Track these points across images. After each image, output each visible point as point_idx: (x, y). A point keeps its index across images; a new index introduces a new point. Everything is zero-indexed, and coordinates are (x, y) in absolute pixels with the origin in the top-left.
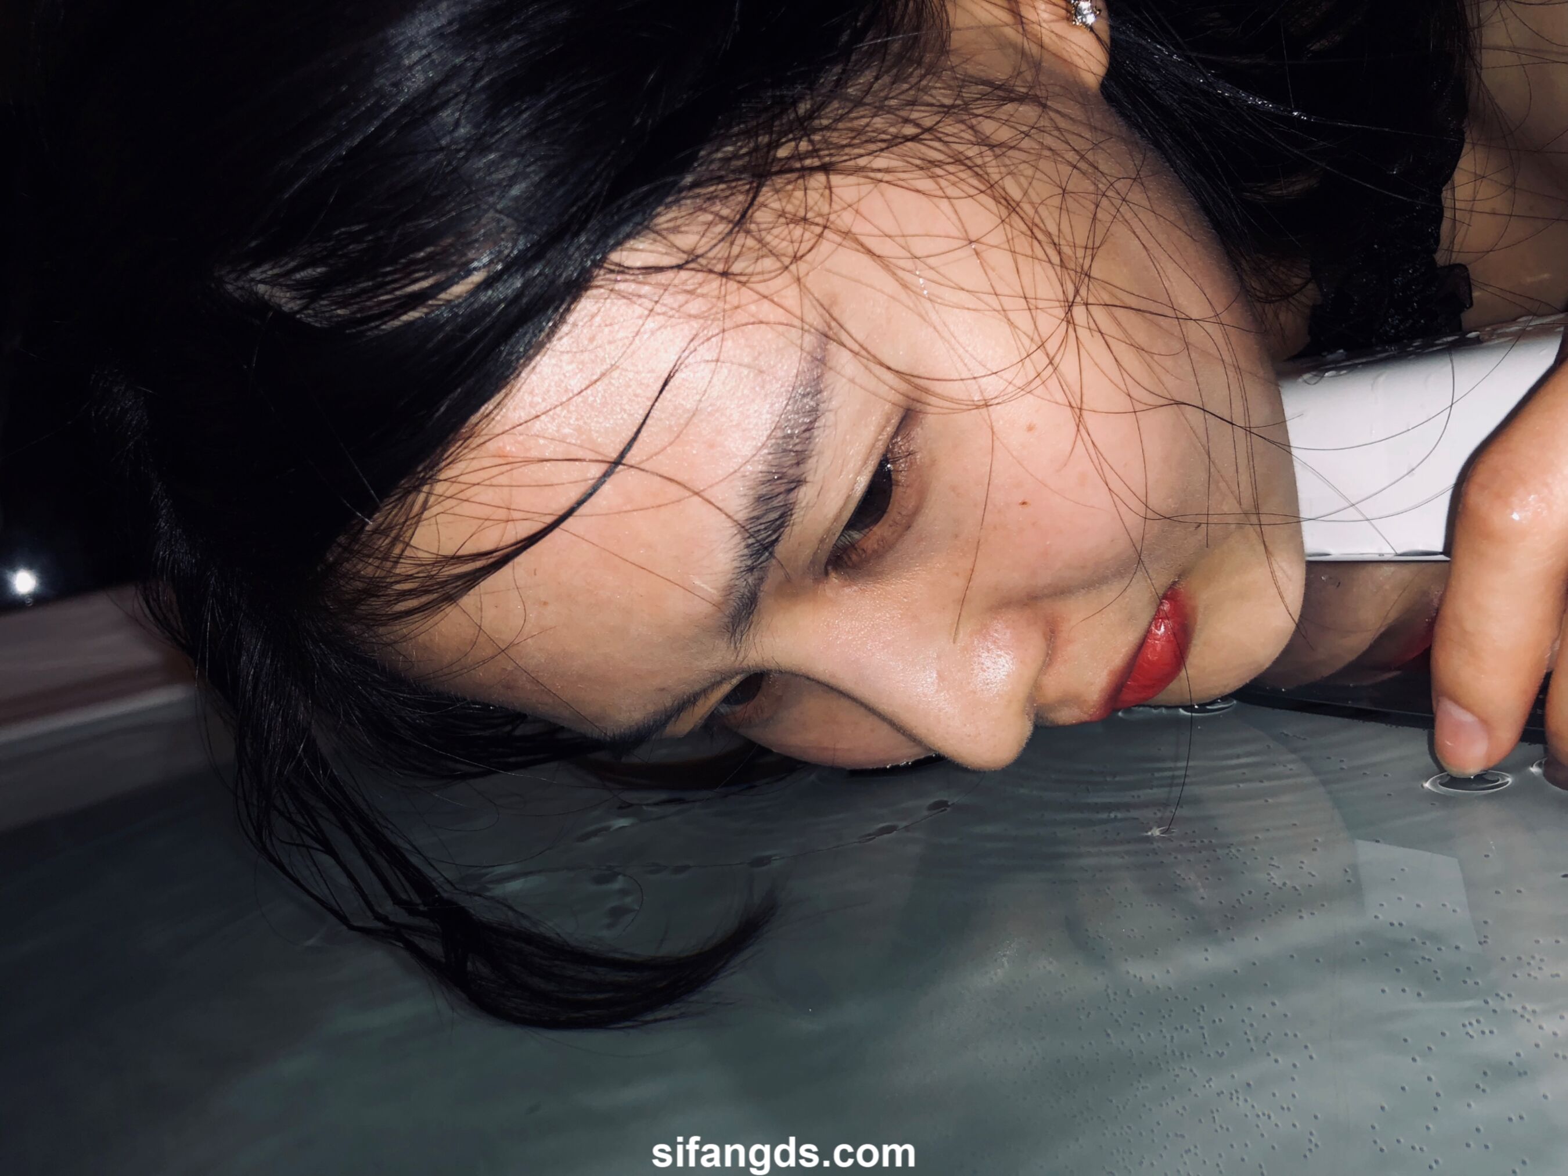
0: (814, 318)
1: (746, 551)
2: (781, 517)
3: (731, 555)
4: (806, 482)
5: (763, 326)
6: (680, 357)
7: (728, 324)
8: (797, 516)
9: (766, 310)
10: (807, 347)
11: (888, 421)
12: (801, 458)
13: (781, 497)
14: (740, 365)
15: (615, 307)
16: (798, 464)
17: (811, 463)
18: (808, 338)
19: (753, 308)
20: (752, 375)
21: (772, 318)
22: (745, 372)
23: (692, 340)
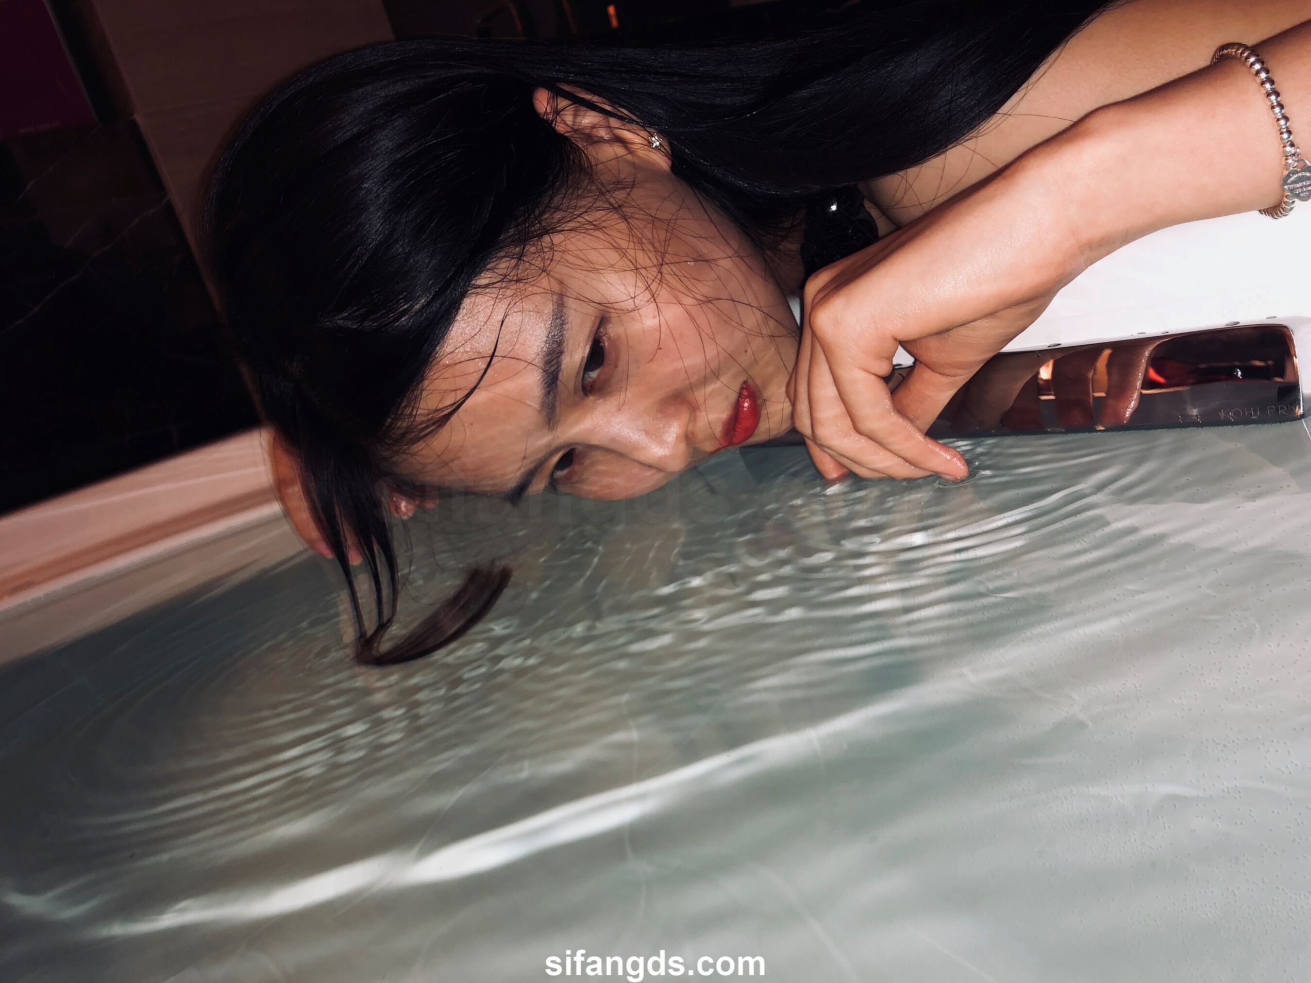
0: (556, 288)
1: (545, 386)
2: (557, 368)
3: (540, 388)
4: (564, 352)
5: (536, 295)
6: (505, 313)
7: (523, 296)
8: (563, 366)
9: (535, 289)
10: (555, 300)
11: (594, 324)
12: (560, 343)
13: (555, 360)
14: (529, 311)
15: (479, 299)
16: (559, 346)
17: (565, 344)
18: (554, 297)
19: (530, 289)
20: (535, 315)
21: (538, 292)
22: (532, 313)
23: (509, 305)
